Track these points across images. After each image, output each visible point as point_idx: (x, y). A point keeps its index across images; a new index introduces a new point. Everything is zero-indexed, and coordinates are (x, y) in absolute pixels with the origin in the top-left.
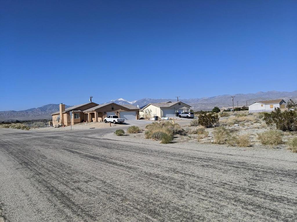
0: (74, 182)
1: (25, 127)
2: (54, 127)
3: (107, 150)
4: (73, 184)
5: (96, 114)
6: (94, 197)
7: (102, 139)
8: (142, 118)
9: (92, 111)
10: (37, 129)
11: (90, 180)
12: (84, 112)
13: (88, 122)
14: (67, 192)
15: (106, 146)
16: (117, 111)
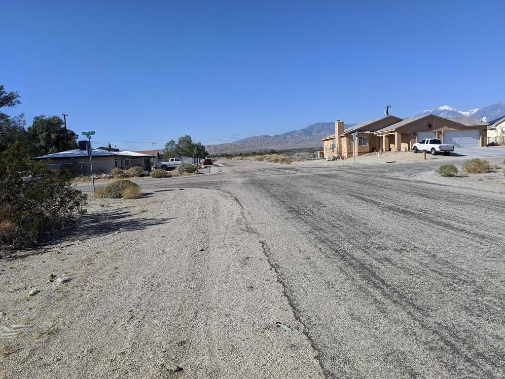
0: (377, 248)
1: (285, 160)
2: (327, 159)
3: (428, 202)
4: (377, 251)
5: (398, 138)
6: (418, 277)
7: (413, 182)
8: (493, 144)
9: (391, 132)
10: (301, 162)
11: (404, 248)
12: (375, 133)
13: (383, 151)
14: (368, 262)
15: (424, 194)
16: (440, 130)
